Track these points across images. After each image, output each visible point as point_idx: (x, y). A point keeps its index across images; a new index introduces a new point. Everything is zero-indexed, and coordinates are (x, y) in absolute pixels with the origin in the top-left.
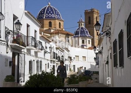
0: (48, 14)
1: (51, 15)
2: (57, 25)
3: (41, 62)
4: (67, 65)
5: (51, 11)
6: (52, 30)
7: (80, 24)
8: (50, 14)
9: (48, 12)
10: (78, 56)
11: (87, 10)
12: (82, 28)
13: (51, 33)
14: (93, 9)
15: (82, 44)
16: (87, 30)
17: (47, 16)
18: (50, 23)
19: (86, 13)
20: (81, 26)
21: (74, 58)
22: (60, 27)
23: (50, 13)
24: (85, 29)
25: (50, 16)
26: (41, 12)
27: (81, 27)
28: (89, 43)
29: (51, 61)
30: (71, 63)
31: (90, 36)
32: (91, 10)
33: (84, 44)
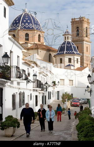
0: (25, 23)
1: (29, 24)
2: (35, 38)
3: (24, 93)
4: (50, 92)
5: (28, 20)
6: (29, 44)
7: (66, 37)
8: (27, 24)
9: (25, 21)
10: (64, 80)
11: (75, 19)
12: (69, 43)
13: (27, 48)
14: (82, 18)
15: (69, 64)
16: (75, 45)
17: (23, 26)
18: (27, 35)
19: (74, 22)
20: (67, 40)
21: (59, 82)
22: (39, 41)
23: (27, 22)
24: (73, 44)
25: (27, 26)
26: (15, 20)
27: (67, 42)
28: (77, 63)
29: (34, 90)
30: (54, 88)
31: (78, 53)
32: (80, 18)
33: (71, 64)
